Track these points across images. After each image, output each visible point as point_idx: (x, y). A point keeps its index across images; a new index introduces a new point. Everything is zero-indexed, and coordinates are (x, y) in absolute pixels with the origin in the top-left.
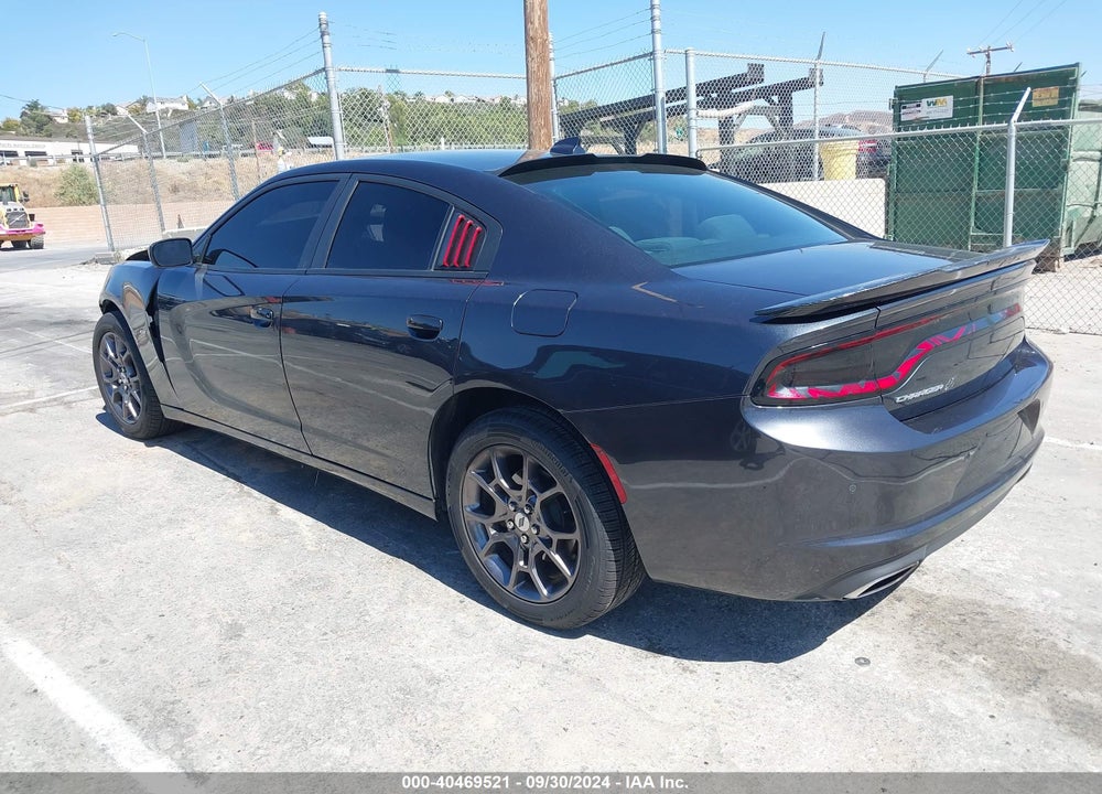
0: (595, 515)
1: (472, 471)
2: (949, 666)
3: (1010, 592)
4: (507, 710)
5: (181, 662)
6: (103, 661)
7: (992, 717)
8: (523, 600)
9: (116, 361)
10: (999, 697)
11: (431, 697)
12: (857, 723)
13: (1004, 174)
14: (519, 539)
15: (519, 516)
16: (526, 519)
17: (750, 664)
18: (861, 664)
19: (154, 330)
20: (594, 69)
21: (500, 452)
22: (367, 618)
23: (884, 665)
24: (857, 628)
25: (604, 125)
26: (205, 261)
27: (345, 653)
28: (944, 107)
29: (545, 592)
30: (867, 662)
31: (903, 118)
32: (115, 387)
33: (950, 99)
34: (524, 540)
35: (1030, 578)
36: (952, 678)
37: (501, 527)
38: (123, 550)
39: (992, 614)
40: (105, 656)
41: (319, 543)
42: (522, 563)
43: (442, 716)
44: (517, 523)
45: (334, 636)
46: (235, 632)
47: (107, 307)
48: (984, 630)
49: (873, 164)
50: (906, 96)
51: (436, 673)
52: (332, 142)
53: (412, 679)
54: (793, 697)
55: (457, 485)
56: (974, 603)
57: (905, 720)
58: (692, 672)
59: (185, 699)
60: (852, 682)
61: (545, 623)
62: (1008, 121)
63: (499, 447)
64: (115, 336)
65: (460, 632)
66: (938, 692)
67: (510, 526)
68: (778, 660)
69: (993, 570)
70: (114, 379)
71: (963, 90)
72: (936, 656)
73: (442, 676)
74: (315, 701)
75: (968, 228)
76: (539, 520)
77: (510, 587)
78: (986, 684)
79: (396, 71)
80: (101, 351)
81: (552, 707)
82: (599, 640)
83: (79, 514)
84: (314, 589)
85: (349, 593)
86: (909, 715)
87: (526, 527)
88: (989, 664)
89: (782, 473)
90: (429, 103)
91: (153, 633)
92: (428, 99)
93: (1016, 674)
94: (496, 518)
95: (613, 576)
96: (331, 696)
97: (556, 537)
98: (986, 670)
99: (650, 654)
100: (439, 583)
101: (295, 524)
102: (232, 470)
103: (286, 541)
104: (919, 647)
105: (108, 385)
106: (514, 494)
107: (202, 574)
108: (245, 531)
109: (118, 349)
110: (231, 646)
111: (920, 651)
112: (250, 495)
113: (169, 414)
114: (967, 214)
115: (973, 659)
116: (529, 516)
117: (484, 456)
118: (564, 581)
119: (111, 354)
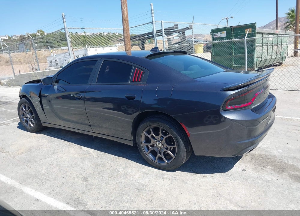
0: (181, 140)
1: (144, 132)
2: (263, 169)
3: (271, 151)
4: (165, 190)
5: (75, 188)
6: (53, 190)
7: (277, 179)
8: (160, 164)
9: (26, 111)
10: (277, 175)
11: (145, 189)
12: (248, 184)
13: (244, 51)
14: (158, 149)
15: (158, 143)
16: (160, 144)
17: (219, 173)
18: (244, 171)
19: (41, 102)
20: (136, 26)
21: (152, 127)
22: (119, 172)
23: (249, 171)
24: (240, 163)
25: (135, 41)
26: (56, 83)
27: (118, 181)
28: (224, 34)
29: (166, 161)
30: (245, 170)
31: (214, 37)
32: (25, 118)
33: (225, 32)
34: (160, 149)
35: (274, 148)
36: (265, 172)
37: (153, 146)
38: (44, 162)
39: (269, 157)
40: (53, 189)
41: (97, 155)
42: (159, 155)
43: (150, 194)
44: (158, 145)
45: (113, 178)
46: (85, 179)
47: (22, 97)
48: (268, 161)
49: (207, 49)
50: (214, 31)
51: (143, 184)
52: (68, 48)
53: (138, 186)
54: (231, 180)
55: (140, 136)
56: (264, 155)
57: (258, 182)
58: (206, 177)
59: (81, 197)
60: (243, 175)
61: (166, 169)
62: (244, 38)
63: (152, 126)
64: (26, 104)
65: (145, 173)
66: (263, 175)
67: (155, 145)
68: (225, 172)
69: (265, 147)
70: (25, 116)
71: (229, 30)
72: (260, 168)
73: (145, 184)
74: (115, 194)
75: (232, 65)
76: (164, 143)
77: (156, 161)
78: (273, 172)
79: (84, 28)
80: (21, 109)
81: (176, 189)
82: (180, 172)
83: (26, 154)
84: (102, 167)
85: (111, 167)
86: (259, 181)
87: (160, 145)
88: (272, 168)
89: (228, 127)
90: (79, 35)
91: (63, 182)
92: (79, 34)
93: (279, 169)
94: (151, 144)
95: (185, 155)
96: (119, 192)
97: (169, 147)
98: (272, 169)
99: (194, 174)
100: (134, 162)
101: (88, 151)
102: (64, 139)
103: (88, 156)
104: (255, 166)
105: (22, 118)
106: (156, 137)
107: (69, 166)
108: (75, 154)
109: (27, 108)
110: (86, 183)
111: (256, 167)
112: (73, 145)
113: (44, 125)
114: (232, 61)
115: (268, 167)
116: (161, 142)
117: (148, 128)
118: (172, 157)
119: (24, 110)
